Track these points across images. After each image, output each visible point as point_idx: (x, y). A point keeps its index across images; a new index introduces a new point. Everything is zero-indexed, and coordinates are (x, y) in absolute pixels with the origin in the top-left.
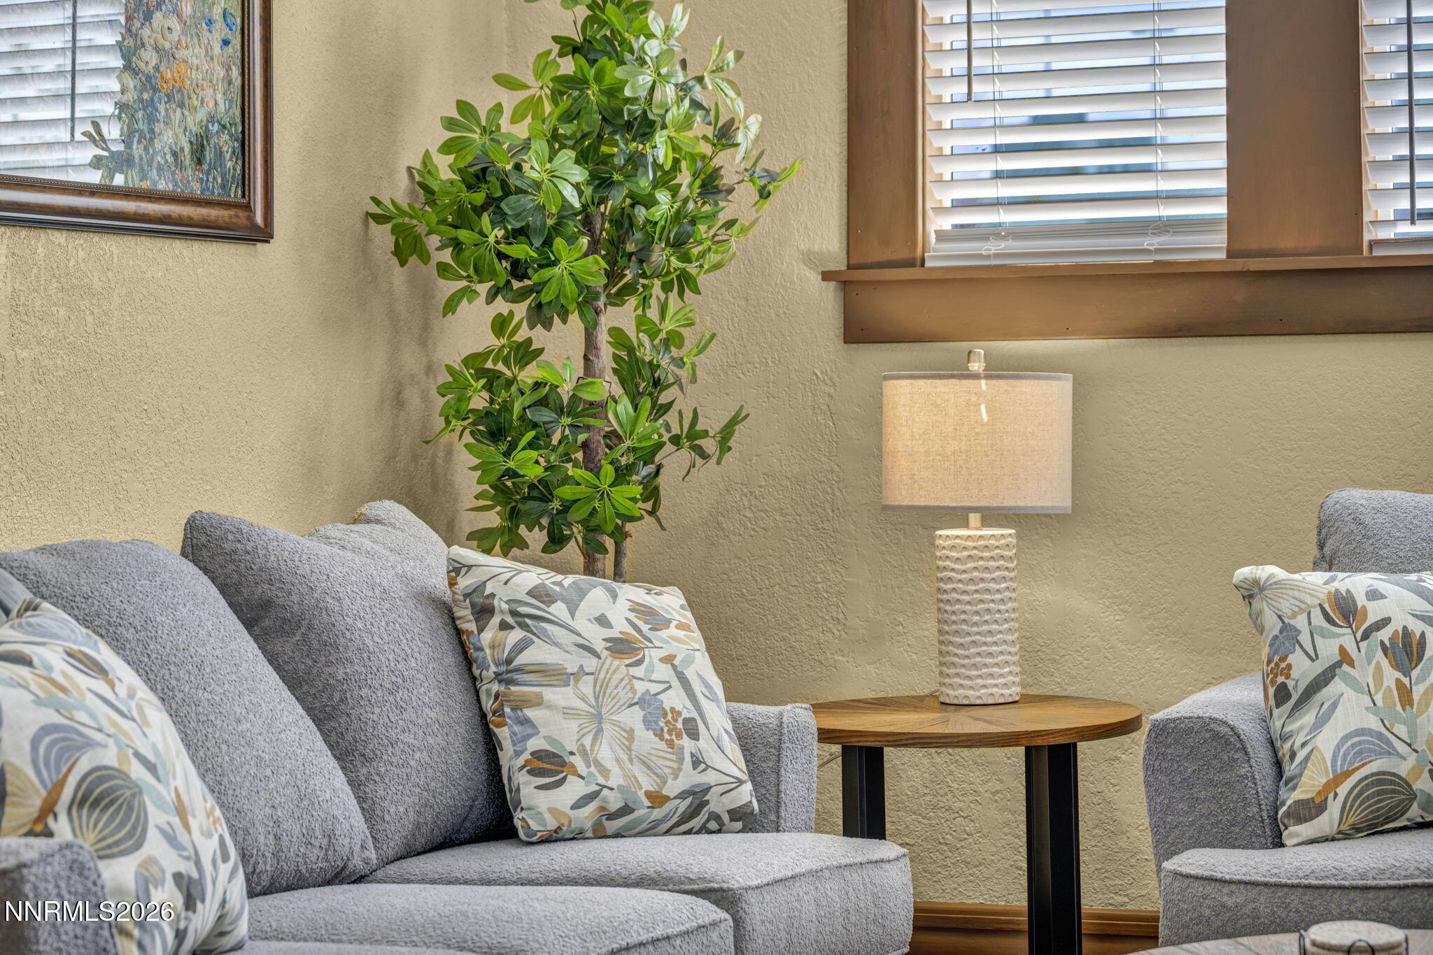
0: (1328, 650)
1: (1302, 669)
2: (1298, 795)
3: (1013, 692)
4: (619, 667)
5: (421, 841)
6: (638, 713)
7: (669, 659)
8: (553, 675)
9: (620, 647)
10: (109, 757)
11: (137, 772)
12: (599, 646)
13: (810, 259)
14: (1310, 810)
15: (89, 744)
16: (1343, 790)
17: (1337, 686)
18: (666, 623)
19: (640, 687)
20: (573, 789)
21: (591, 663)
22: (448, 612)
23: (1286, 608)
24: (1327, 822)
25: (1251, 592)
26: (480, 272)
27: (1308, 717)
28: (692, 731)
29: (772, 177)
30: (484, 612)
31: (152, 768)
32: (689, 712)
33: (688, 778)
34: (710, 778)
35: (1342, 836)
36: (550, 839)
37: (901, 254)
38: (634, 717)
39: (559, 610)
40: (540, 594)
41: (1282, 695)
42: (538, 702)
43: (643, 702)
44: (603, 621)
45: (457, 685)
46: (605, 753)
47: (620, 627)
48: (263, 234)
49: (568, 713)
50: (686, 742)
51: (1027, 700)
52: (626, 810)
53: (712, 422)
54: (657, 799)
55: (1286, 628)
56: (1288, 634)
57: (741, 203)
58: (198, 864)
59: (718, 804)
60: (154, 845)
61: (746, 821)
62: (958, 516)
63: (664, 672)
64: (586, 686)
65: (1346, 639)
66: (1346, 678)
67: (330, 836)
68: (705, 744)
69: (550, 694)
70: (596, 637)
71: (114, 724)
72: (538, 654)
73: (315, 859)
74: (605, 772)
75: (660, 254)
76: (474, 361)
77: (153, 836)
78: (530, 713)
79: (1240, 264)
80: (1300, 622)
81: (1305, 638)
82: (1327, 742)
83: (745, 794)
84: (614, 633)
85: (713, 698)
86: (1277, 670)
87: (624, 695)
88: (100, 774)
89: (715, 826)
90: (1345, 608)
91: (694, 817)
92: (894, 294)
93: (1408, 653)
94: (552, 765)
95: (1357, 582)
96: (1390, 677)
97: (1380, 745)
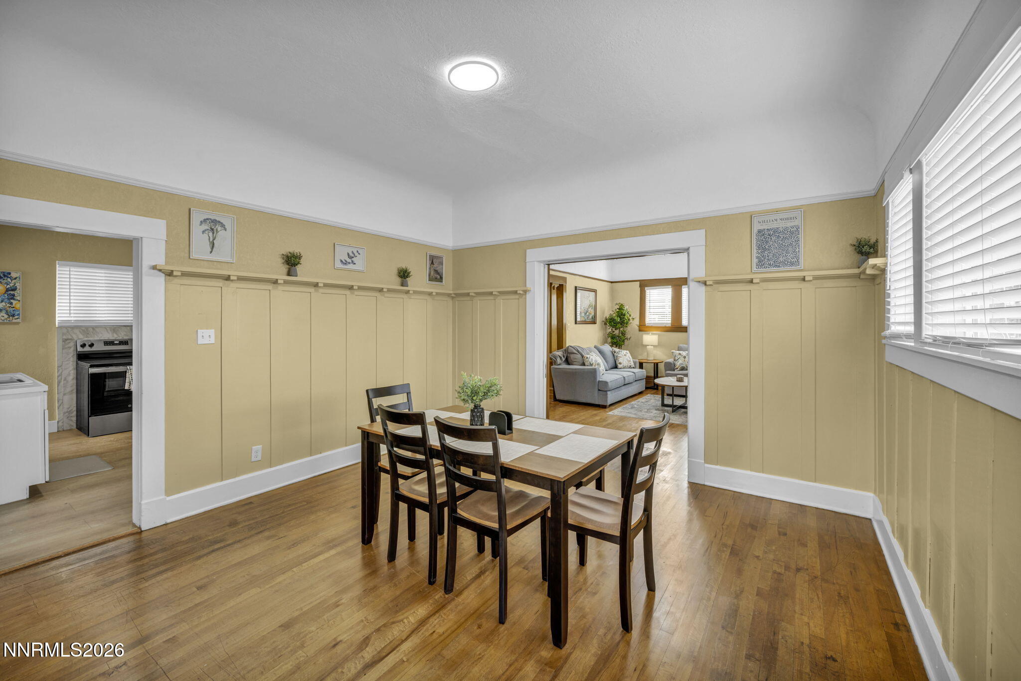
2: (676, 368)
3: (653, 359)
9: (624, 355)
13: (637, 325)
17: (679, 360)
18: (626, 353)
19: (625, 358)
20: (621, 365)
22: (610, 351)
25: (673, 352)
26: (611, 326)
27: (676, 362)
29: (633, 318)
32: (629, 360)
33: (629, 365)
36: (620, 368)
37: (644, 325)
38: (625, 360)
39: (617, 352)
41: (675, 360)
42: (617, 359)
44: (623, 353)
45: (613, 357)
48: (595, 323)
49: (620, 360)
50: (629, 362)
51: (655, 359)
52: (625, 367)
54: (627, 366)
55: (675, 355)
59: (632, 366)
61: (634, 368)
63: (627, 357)
64: (620, 358)
65: (680, 356)
70: (619, 354)
72: (616, 355)
74: (623, 364)
75: (625, 324)
79: (672, 326)
81: (677, 356)
82: (678, 364)
83: (634, 366)
85: (631, 359)
86: (674, 358)
89: (632, 368)
90: (680, 354)
91: (630, 367)
92: (643, 327)
93: (685, 357)
94: (620, 363)
95: (681, 352)
96: (683, 359)
97: (682, 364)
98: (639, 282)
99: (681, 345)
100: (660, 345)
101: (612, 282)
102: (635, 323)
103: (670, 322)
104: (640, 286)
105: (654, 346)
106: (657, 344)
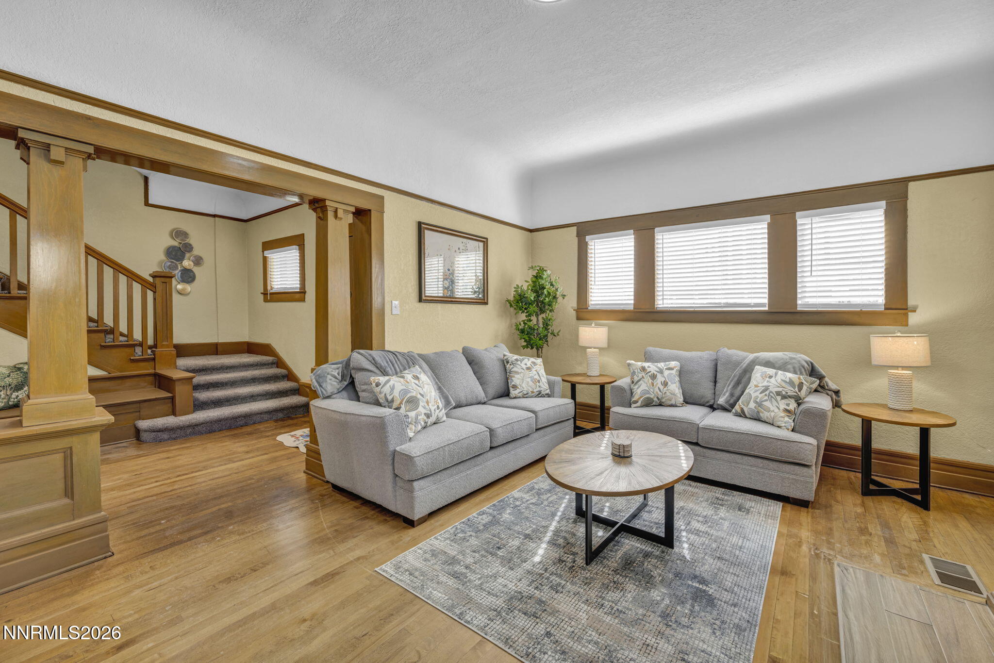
0: (640, 376)
1: (636, 379)
2: (634, 399)
3: (598, 374)
4: (527, 372)
5: (496, 397)
6: (530, 379)
7: (536, 371)
8: (517, 373)
9: (528, 369)
10: (414, 394)
11: (419, 396)
12: (525, 368)
13: (572, 308)
14: (636, 402)
15: (410, 392)
16: (641, 399)
17: (641, 382)
18: (537, 365)
19: (531, 375)
20: (518, 391)
21: (523, 371)
22: (503, 361)
23: (634, 368)
24: (639, 404)
25: (629, 365)
26: (521, 310)
27: (637, 387)
28: (539, 382)
29: (565, 296)
30: (508, 362)
31: (422, 396)
32: (538, 378)
33: (538, 389)
34: (542, 389)
35: (641, 407)
36: (515, 398)
37: (584, 307)
38: (529, 380)
39: (519, 362)
40: (517, 360)
41: (633, 382)
42: (514, 377)
43: (531, 377)
44: (526, 364)
45: (503, 373)
46: (524, 385)
47: (529, 365)
48: (486, 303)
49: (518, 379)
50: (538, 384)
51: (601, 375)
52: (527, 394)
53: (556, 332)
54: (532, 392)
55: (634, 371)
56: (634, 372)
57: (560, 299)
58: (430, 411)
59: (543, 393)
60: (421, 409)
61: (548, 396)
62: (590, 348)
63: (535, 372)
64: (522, 375)
65: (643, 374)
66: (643, 381)
67: (477, 397)
68: (541, 384)
69: (516, 376)
70: (524, 367)
71: (417, 389)
72: (515, 369)
73: (474, 401)
74: (523, 388)
75: (547, 307)
76: (523, 321)
77: (420, 407)
78: (513, 378)
79: (636, 310)
80: (636, 371)
81: (637, 373)
82: (639, 391)
83: (548, 391)
84: (528, 366)
85: (543, 377)
86: (632, 378)
87: (528, 376)
88: (412, 397)
89: (543, 396)
90: (643, 369)
91: (539, 395)
92: (584, 313)
93: (654, 377)
94: (515, 387)
95: (646, 365)
96: (650, 381)
97: (648, 392)
98: (575, 227)
99: (651, 349)
100: (611, 346)
101: (531, 231)
102: (567, 304)
103: (632, 302)
104: (578, 235)
105: (600, 349)
106: (605, 345)
